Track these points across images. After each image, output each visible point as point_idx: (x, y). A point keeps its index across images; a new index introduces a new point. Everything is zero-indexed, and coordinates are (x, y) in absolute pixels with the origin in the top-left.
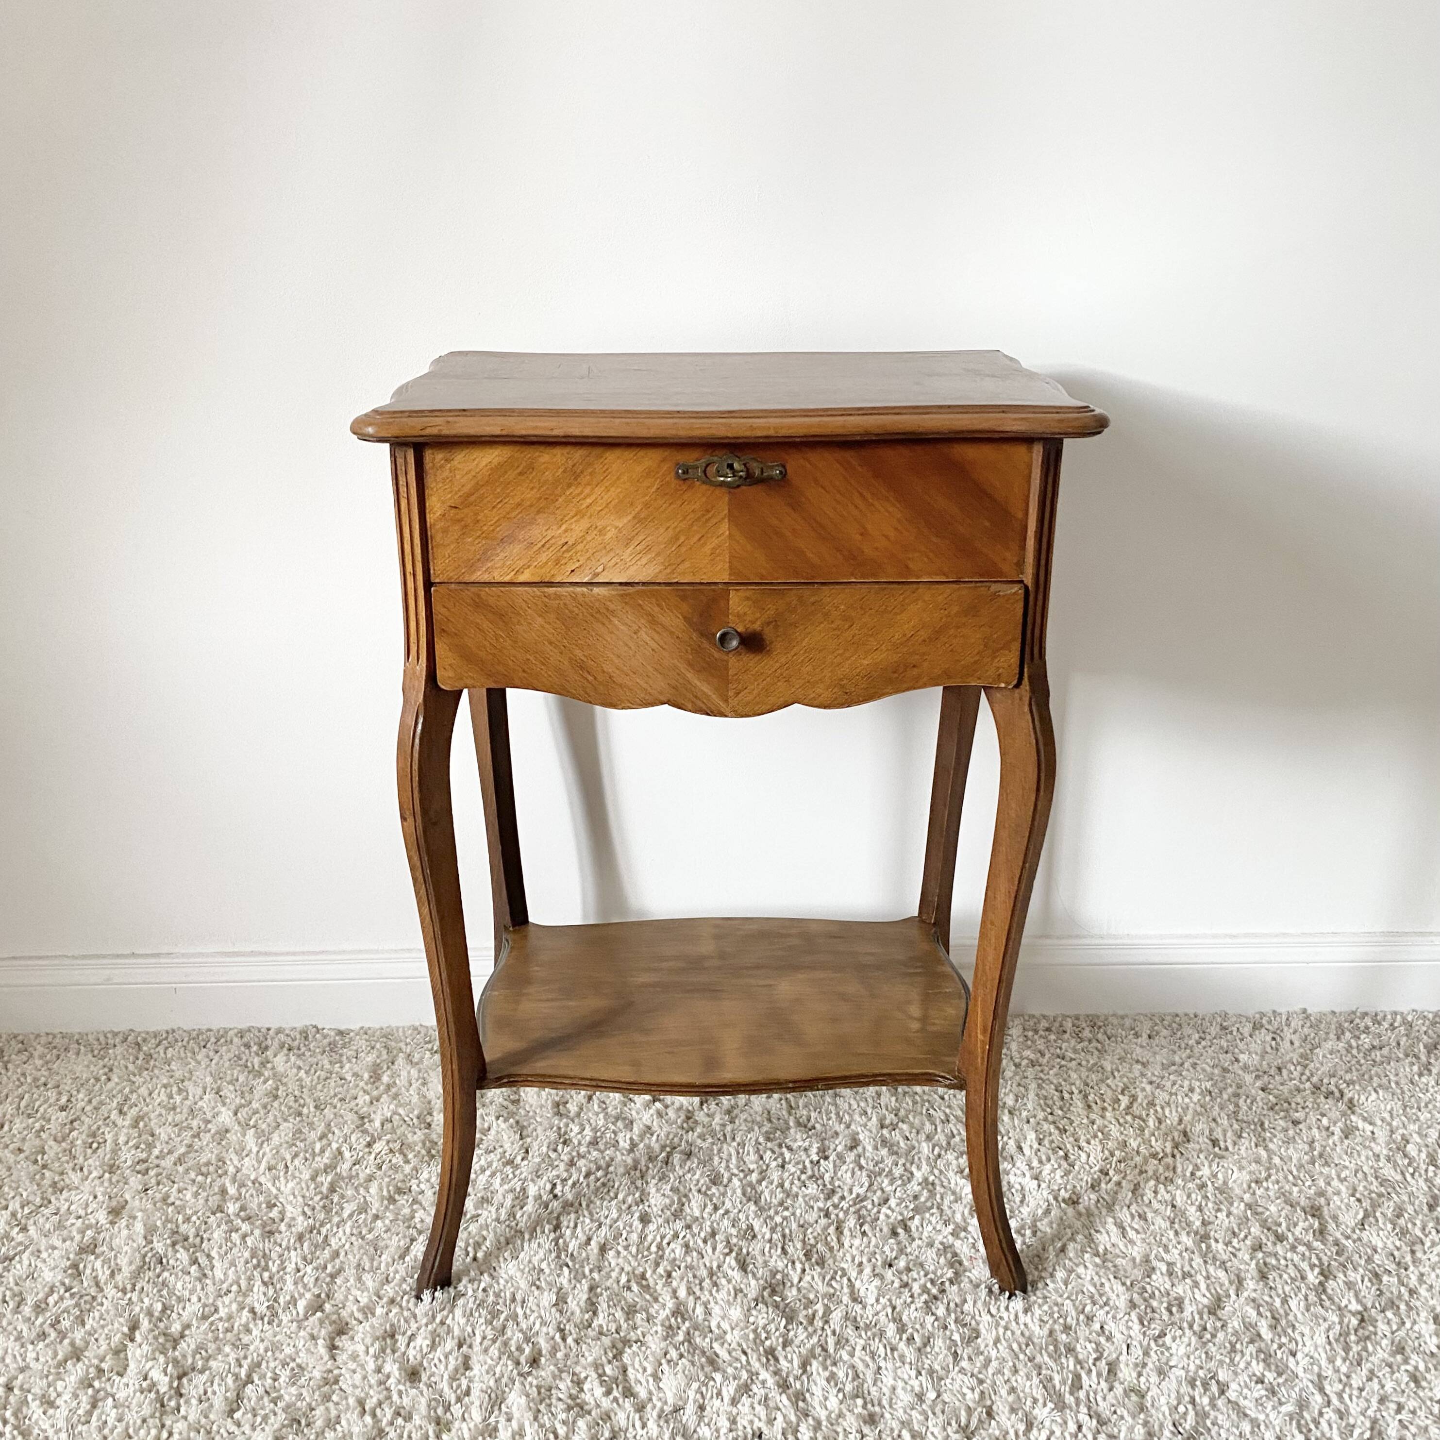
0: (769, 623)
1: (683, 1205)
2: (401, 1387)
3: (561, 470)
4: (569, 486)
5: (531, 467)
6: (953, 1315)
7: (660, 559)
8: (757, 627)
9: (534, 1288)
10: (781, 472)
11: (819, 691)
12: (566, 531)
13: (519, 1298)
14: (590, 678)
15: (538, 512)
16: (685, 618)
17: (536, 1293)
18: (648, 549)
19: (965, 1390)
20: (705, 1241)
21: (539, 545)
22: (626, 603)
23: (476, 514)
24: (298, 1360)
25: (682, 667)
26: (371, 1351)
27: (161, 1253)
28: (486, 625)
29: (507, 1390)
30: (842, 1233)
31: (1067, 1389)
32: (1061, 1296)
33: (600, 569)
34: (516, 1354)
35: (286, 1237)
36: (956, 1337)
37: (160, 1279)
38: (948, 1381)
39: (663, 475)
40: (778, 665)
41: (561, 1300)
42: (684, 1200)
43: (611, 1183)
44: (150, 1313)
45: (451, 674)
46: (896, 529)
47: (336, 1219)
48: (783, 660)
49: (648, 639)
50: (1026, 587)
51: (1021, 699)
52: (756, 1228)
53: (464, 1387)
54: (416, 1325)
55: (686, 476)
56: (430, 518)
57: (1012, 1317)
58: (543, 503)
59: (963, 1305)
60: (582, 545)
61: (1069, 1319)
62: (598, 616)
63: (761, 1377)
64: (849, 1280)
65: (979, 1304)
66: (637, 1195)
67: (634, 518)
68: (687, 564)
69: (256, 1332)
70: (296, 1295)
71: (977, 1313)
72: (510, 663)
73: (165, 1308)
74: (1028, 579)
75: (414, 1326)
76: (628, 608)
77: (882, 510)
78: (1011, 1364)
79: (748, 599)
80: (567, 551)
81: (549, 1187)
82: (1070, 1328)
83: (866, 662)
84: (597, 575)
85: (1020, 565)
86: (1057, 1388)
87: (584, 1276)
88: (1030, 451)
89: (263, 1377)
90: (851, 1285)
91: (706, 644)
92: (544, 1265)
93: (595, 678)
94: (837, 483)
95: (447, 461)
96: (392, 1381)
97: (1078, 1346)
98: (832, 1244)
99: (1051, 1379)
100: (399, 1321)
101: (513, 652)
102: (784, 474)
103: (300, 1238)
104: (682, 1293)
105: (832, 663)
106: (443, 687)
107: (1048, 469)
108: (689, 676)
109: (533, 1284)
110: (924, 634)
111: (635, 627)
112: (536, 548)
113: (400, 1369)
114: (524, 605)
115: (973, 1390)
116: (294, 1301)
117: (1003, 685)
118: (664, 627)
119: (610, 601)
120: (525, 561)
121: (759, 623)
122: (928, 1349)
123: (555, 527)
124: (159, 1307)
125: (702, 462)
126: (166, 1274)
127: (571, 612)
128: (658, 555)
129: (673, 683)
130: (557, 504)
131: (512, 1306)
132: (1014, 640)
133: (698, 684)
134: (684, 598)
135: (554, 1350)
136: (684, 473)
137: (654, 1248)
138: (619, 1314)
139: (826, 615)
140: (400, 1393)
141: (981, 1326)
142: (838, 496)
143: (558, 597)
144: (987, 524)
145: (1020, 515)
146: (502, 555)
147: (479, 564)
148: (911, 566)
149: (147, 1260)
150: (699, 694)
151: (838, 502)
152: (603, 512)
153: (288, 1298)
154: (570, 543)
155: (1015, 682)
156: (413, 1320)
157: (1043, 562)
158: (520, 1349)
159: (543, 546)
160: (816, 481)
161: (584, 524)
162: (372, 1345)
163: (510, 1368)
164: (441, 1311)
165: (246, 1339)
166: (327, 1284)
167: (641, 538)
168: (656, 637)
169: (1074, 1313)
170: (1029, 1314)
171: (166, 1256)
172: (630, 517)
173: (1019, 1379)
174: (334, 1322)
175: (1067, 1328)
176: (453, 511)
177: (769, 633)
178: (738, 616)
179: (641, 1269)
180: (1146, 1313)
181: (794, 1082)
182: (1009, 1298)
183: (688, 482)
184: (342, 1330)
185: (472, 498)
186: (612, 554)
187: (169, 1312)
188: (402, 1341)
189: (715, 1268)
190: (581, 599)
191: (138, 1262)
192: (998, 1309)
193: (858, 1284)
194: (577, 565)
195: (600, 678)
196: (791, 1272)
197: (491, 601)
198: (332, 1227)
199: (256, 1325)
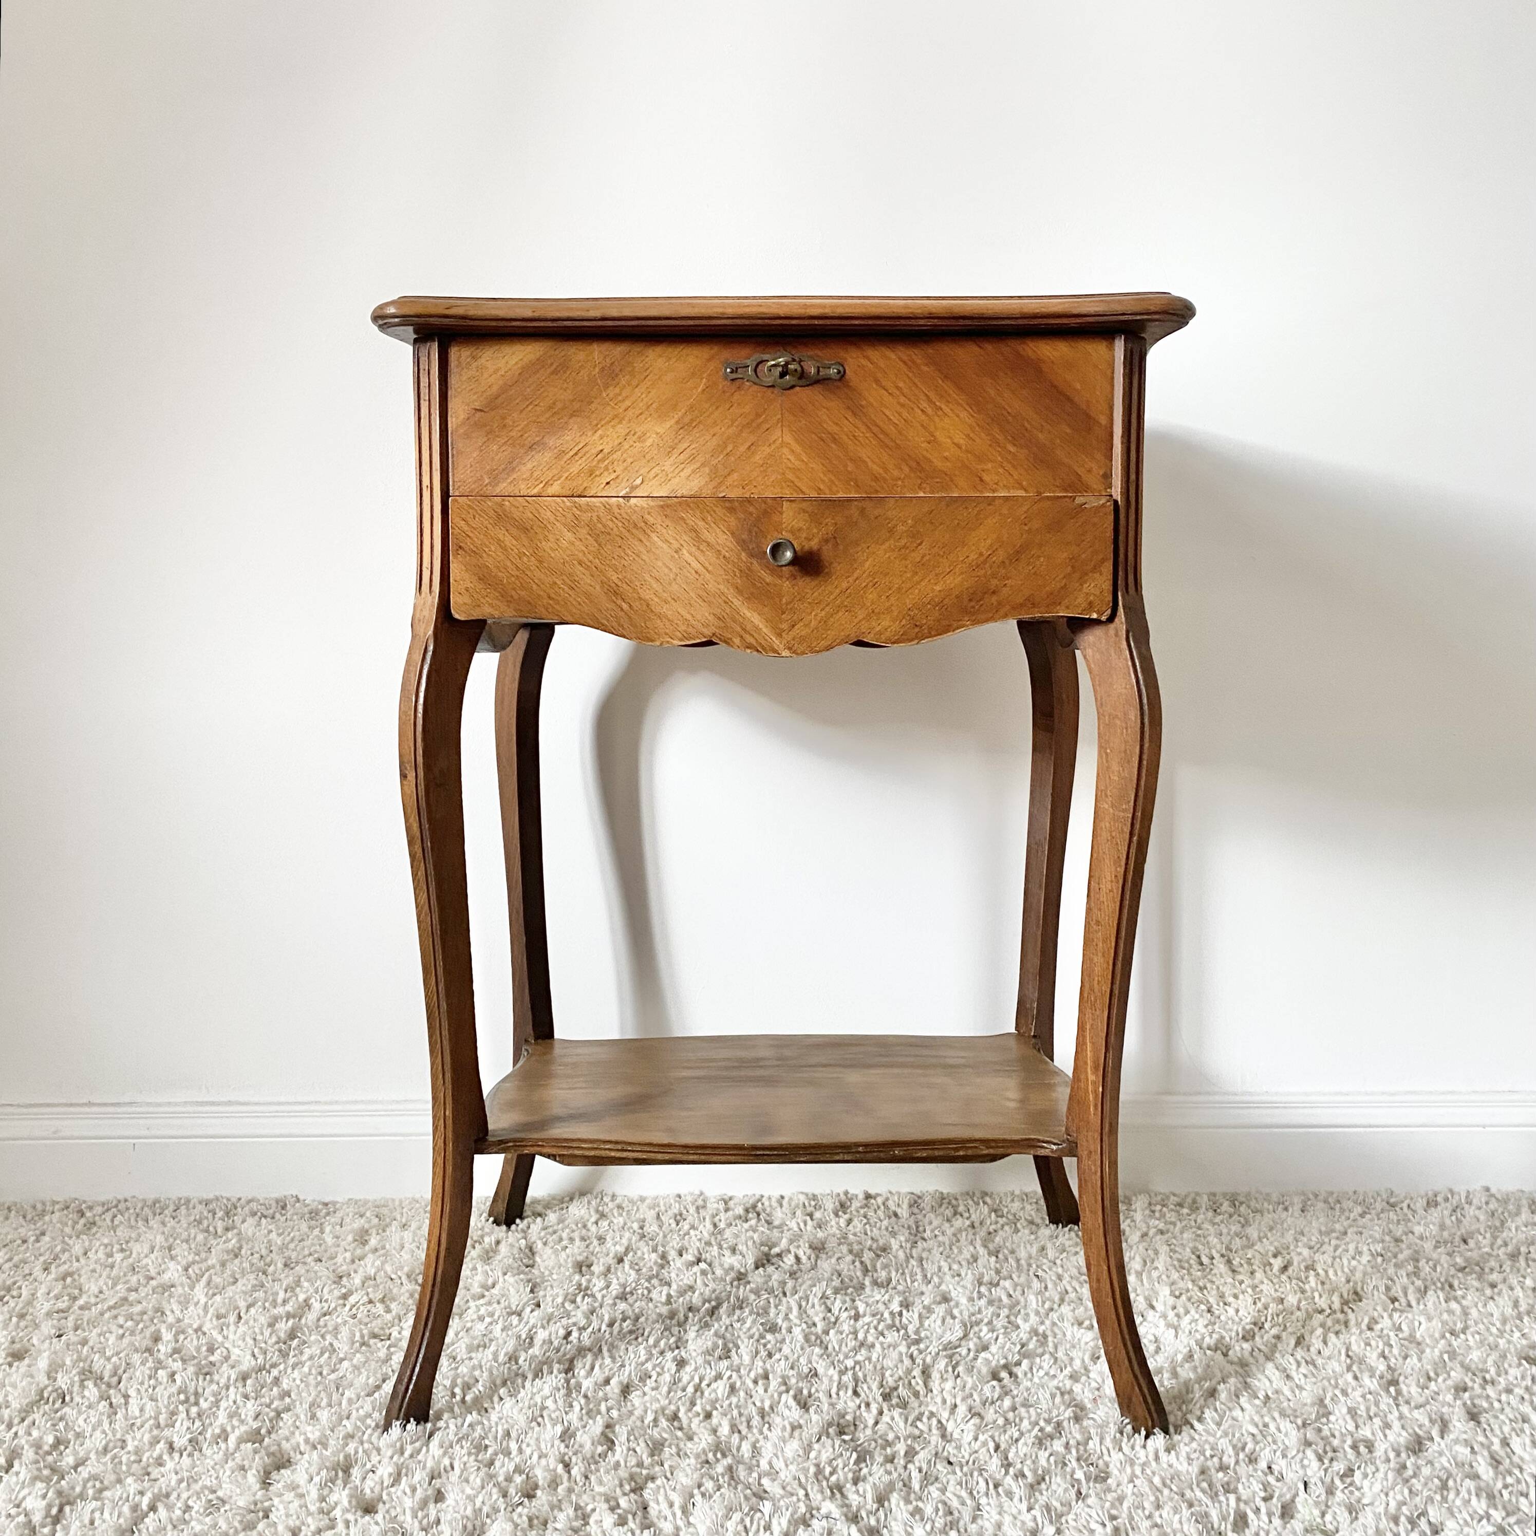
0: (827, 541)
1: (729, 1351)
2: (350, 1517)
3: (597, 370)
4: (606, 386)
5: (564, 366)
6: (1074, 1451)
7: (707, 470)
8: (814, 544)
9: (534, 1424)
10: (839, 372)
11: (886, 623)
12: (601, 437)
13: (514, 1434)
14: (625, 606)
15: (572, 416)
16: (733, 534)
17: (537, 1429)
18: (692, 458)
19: (1094, 1526)
20: (755, 1382)
21: (572, 453)
22: (666, 516)
23: (504, 418)
24: (220, 1493)
25: (731, 594)
26: (317, 1479)
27: (64, 1387)
28: (508, 541)
29: (488, 1521)
30: (929, 1376)
31: (1229, 1527)
32: (1214, 1436)
33: (638, 481)
34: (504, 1484)
35: (226, 1373)
36: (1079, 1475)
37: (59, 1414)
38: (1071, 1517)
39: (709, 375)
40: (838, 591)
41: (567, 1435)
42: (731, 1345)
43: (641, 1331)
44: (37, 1446)
45: (467, 600)
46: (968, 436)
47: (291, 1361)
48: (845, 585)
49: (690, 559)
50: (1116, 502)
51: (1117, 635)
52: (821, 1371)
53: (432, 1518)
54: (378, 1458)
55: (734, 376)
56: (452, 423)
57: (1151, 1457)
58: (576, 405)
59: (1087, 1443)
60: (619, 453)
61: (1225, 1459)
62: (634, 531)
63: (823, 1511)
64: (939, 1422)
65: (1108, 1442)
66: (672, 1340)
67: (677, 422)
68: (735, 476)
69: (170, 1465)
70: (229, 1429)
71: (1105, 1451)
72: (535, 587)
73: (58, 1442)
74: (1117, 492)
75: (375, 1459)
76: (668, 522)
77: (951, 414)
78: (1152, 1498)
79: (804, 511)
80: (603, 460)
81: (562, 1332)
82: (1228, 1468)
83: (938, 588)
84: (634, 488)
85: (1107, 476)
86: (1216, 1526)
87: (599, 1412)
88: (1111, 348)
89: (170, 1508)
90: (941, 1427)
91: (756, 566)
92: (549, 1403)
93: (630, 606)
94: (901, 385)
95: (474, 358)
96: (337, 1513)
97: (1240, 1486)
98: (918, 1388)
99: (1207, 1515)
100: (356, 1452)
101: (537, 573)
102: (842, 375)
103: (244, 1377)
104: (725, 1430)
105: (899, 589)
106: (457, 616)
107: (1131, 370)
108: (736, 603)
109: (534, 1419)
110: (1001, 555)
111: (676, 545)
112: (568, 456)
113: (351, 1496)
114: (552, 519)
115: (1104, 1525)
116: (224, 1435)
117: (1095, 616)
118: (708, 544)
119: (649, 513)
120: (555, 472)
121: (816, 540)
122: (1043, 1486)
123: (590, 434)
124: (50, 1439)
125: (751, 363)
126: (67, 1410)
127: (604, 526)
128: (703, 465)
129: (718, 611)
130: (593, 407)
131: (505, 1443)
132: (1103, 561)
133: (748, 614)
134: (732, 510)
135: (554, 1484)
136: (732, 372)
137: (690, 1389)
138: (642, 1449)
139: (891, 531)
140: (347, 1523)
141: (1111, 1466)
142: (902, 400)
143: (590, 508)
144: (1068, 431)
145: (1103, 420)
146: (529, 466)
147: (503, 475)
148: (986, 478)
149: (46, 1395)
150: (748, 628)
151: (903, 406)
152: (643, 417)
153: (217, 1431)
154: (606, 451)
155: (1109, 612)
156: (375, 1452)
157: (1133, 477)
158: (509, 1479)
159: (576, 454)
160: (877, 381)
161: (622, 429)
162: (318, 1474)
163: (495, 1497)
164: (412, 1443)
165: (155, 1472)
166: (271, 1421)
167: (686, 445)
168: (702, 559)
169: (1230, 1451)
170: (1173, 1452)
171: (71, 1393)
172: (673, 421)
173: (1165, 1515)
174: (273, 1454)
175: (1223, 1468)
176: (479, 414)
177: (827, 553)
178: (792, 532)
179: (673, 1407)
180: (1326, 1452)
181: (866, 1145)
182: (1147, 1437)
183: (738, 383)
184: (282, 1462)
185: (499, 401)
186: (652, 464)
187: (62, 1448)
188: (356, 1472)
189: (767, 1408)
190: (616, 511)
191: (34, 1396)
192: (1133, 1448)
193: (950, 1427)
194: (613, 476)
195: (636, 605)
196: (865, 1414)
197: (516, 514)
198: (285, 1369)
199: (172, 1458)
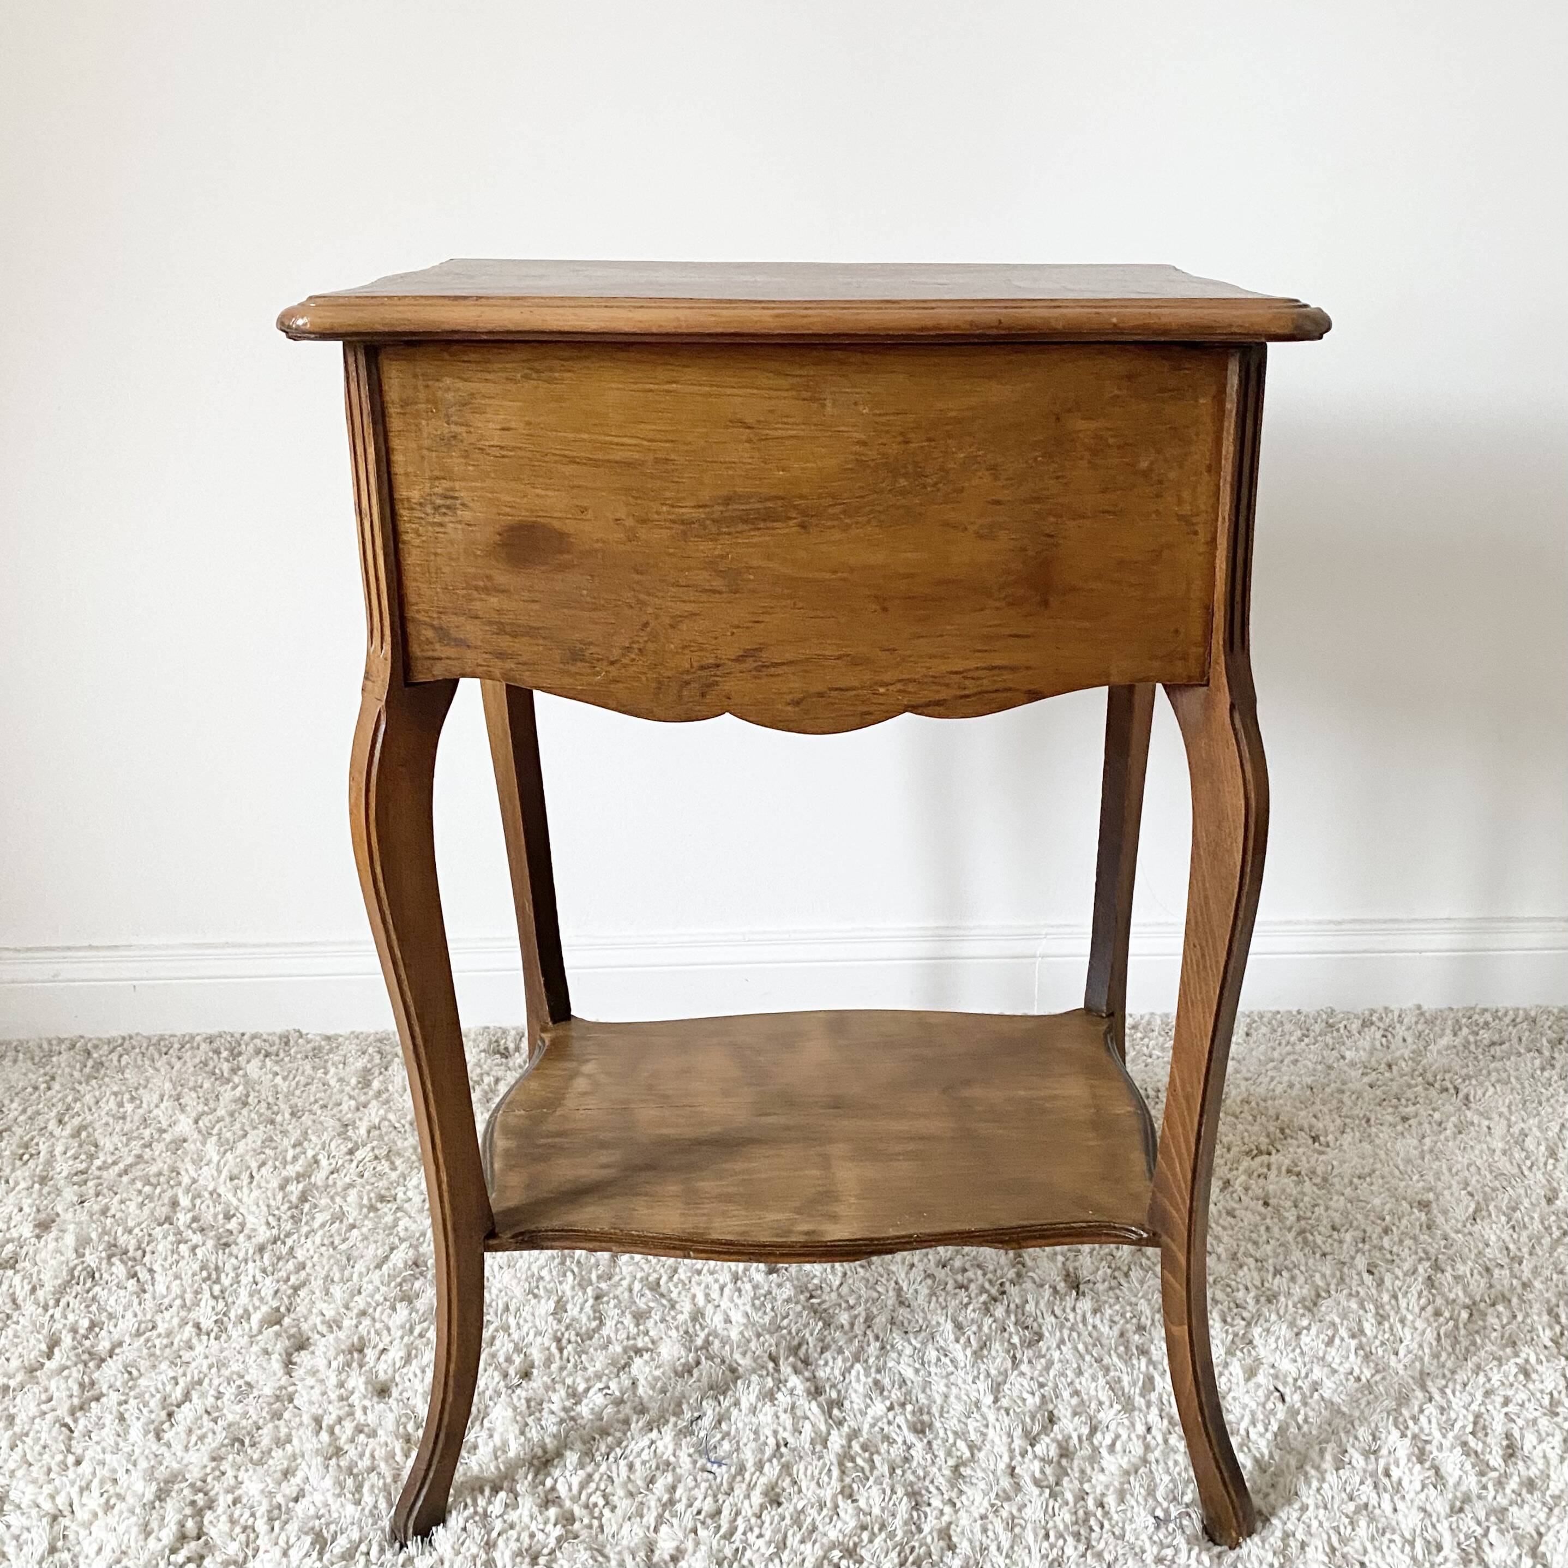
2: (367, 1403)
6: (1013, 1317)
9: (530, 1296)
13: (512, 1308)
17: (533, 1301)
19: (1024, 1395)
24: (248, 1378)
26: (334, 1364)
27: (94, 1265)
29: (491, 1403)
31: (1138, 1391)
32: (1135, 1295)
34: (505, 1365)
35: (243, 1247)
36: (1016, 1340)
37: (91, 1294)
38: (1007, 1386)
41: (560, 1306)
44: (74, 1330)
47: (305, 1229)
54: (389, 1339)
57: (1079, 1319)
59: (1024, 1306)
61: (1143, 1319)
63: (789, 1384)
64: (897, 1282)
65: (1043, 1305)
69: (199, 1349)
70: (251, 1309)
71: (1039, 1314)
73: (93, 1325)
75: (386, 1339)
78: (1075, 1365)
82: (1144, 1329)
86: (1126, 1390)
87: (591, 1284)
89: (203, 1396)
90: (898, 1288)
92: (544, 1273)
96: (354, 1399)
97: (1153, 1347)
99: (1119, 1380)
100: (369, 1333)
103: (261, 1249)
109: (530, 1292)
113: (366, 1383)
115: (1033, 1394)
116: (247, 1315)
122: (985, 1352)
124: (85, 1323)
126: (97, 1289)
131: (504, 1317)
135: (548, 1362)
138: (628, 1320)
140: (365, 1409)
141: (1044, 1329)
149: (76, 1274)
153: (240, 1311)
156: (385, 1332)
158: (509, 1360)
162: (335, 1359)
163: (496, 1380)
164: (420, 1323)
165: (187, 1356)
166: (289, 1297)
169: (1149, 1313)
170: (1099, 1314)
171: (99, 1270)
173: (1083, 1380)
174: (293, 1336)
175: (1140, 1329)
179: (656, 1276)
180: (1230, 1309)
184: (302, 1344)
187: (97, 1329)
188: (370, 1354)
189: (740, 1273)
191: (65, 1276)
198: (299, 1238)
199: (200, 1341)
